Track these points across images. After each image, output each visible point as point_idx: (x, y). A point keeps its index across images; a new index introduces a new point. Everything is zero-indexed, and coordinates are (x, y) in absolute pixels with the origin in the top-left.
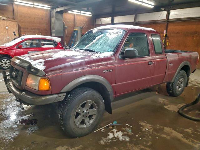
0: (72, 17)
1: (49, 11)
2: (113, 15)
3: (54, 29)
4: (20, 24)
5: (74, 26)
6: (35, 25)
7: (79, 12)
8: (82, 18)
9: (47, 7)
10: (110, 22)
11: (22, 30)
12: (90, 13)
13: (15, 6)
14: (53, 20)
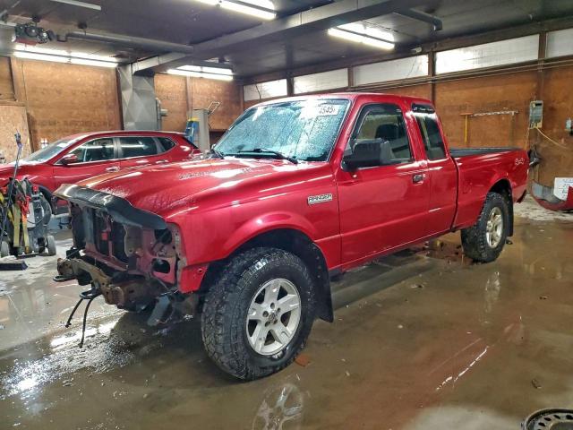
0: (179, 85)
1: (113, 73)
2: (289, 72)
3: (131, 120)
4: (32, 113)
5: (187, 106)
6: (75, 112)
7: (198, 68)
8: (207, 86)
9: (109, 61)
10: (285, 93)
11: (39, 128)
12: (229, 72)
13: (15, 65)
14: (126, 95)
